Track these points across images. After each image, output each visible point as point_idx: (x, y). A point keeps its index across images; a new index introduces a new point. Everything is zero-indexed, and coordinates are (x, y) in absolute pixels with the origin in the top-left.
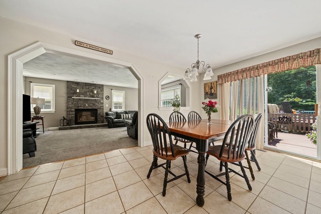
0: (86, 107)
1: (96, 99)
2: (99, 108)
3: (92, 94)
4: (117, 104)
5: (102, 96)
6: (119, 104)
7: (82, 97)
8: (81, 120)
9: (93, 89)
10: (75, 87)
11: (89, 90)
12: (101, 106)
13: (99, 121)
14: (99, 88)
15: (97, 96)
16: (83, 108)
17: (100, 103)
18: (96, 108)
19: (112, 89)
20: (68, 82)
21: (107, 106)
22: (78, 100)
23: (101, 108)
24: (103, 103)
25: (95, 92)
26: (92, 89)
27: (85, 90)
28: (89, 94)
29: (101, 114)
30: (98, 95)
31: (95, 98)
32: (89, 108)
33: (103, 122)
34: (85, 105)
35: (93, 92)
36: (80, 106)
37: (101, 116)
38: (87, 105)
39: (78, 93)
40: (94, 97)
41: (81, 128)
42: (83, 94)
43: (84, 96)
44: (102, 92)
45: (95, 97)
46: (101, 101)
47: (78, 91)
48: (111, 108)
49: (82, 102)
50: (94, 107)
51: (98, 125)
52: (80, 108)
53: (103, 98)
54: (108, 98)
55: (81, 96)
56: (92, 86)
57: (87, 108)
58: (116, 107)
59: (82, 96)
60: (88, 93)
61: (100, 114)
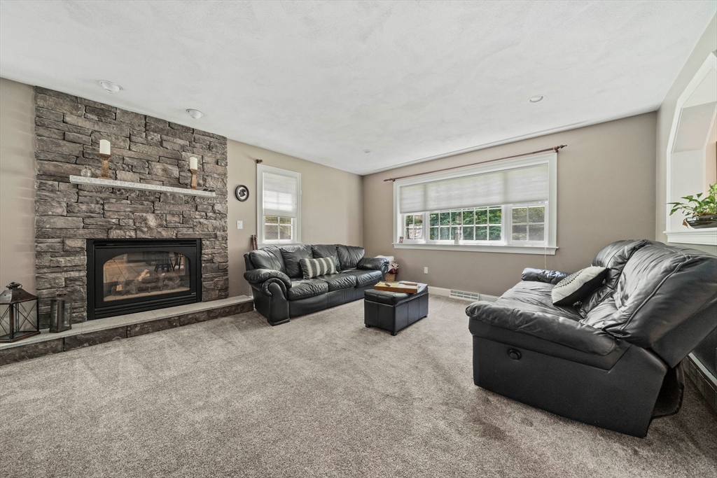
0: (149, 228)
1: (194, 197)
2: (209, 236)
3: (175, 171)
4: (276, 219)
5: (220, 185)
6: (282, 220)
7: (126, 181)
8: (120, 293)
9: (183, 148)
10: (87, 125)
11: (161, 152)
12: (215, 228)
13: (208, 290)
14: (210, 148)
15: (199, 185)
16: (133, 234)
17: (214, 213)
18: (196, 233)
19: (258, 161)
20: (39, 91)
21: (240, 225)
22: (103, 195)
23: (216, 237)
24: (223, 216)
25: (194, 163)
26: (177, 148)
27: (140, 149)
28: (164, 170)
29: (217, 259)
30: (205, 180)
31: (194, 188)
32: (166, 234)
33: (224, 293)
34: (145, 220)
35: (178, 161)
36: (119, 226)
37: (218, 269)
38: (152, 221)
39: (105, 157)
40: (185, 186)
42: (132, 168)
43: (137, 176)
44: (220, 169)
45: (194, 184)
46: (218, 207)
47: (105, 147)
48: (254, 234)
49: (125, 206)
50: (186, 233)
51: (209, 311)
52: (115, 234)
53: (223, 194)
54: (242, 193)
55: (120, 174)
56: (174, 135)
57: (155, 235)
58: (272, 233)
59: (130, 175)
60: (158, 168)
61: (211, 261)
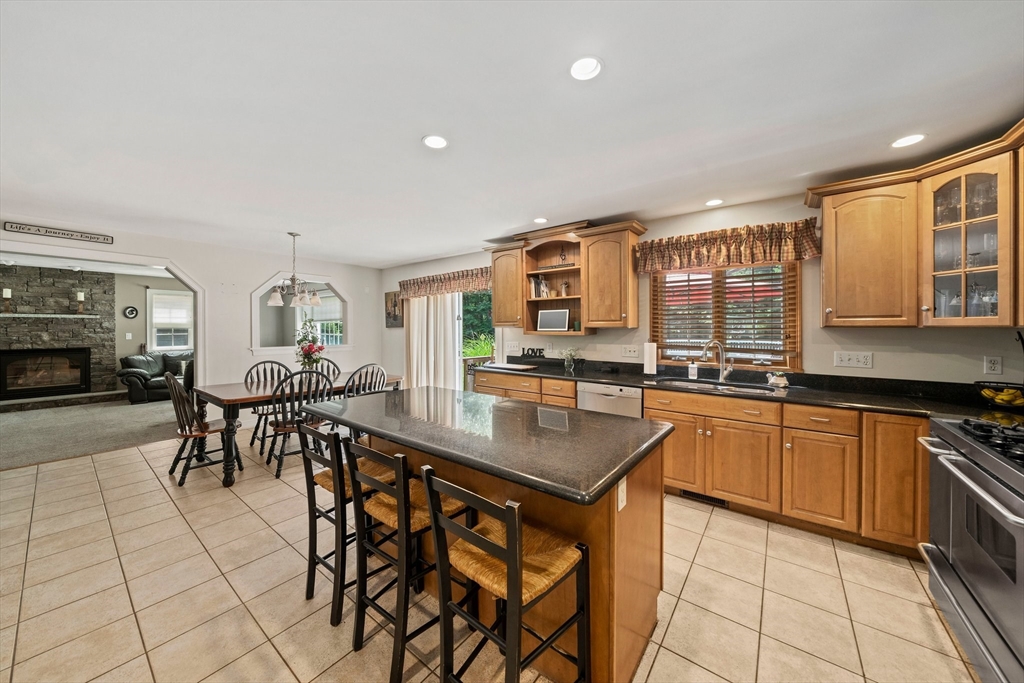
0: (44, 342)
1: (83, 319)
2: (97, 346)
3: (66, 302)
4: (169, 330)
5: (107, 308)
6: (177, 331)
7: (26, 313)
8: (21, 385)
9: (73, 285)
11: (53, 290)
12: (102, 340)
13: (95, 384)
14: (98, 282)
15: (87, 310)
16: (30, 346)
17: (102, 328)
18: (86, 344)
19: (147, 287)
21: (129, 336)
22: (7, 322)
23: (104, 346)
24: (111, 330)
25: (81, 296)
26: (67, 286)
27: (35, 289)
28: (56, 302)
29: (105, 362)
30: (93, 306)
31: (81, 313)
32: (57, 345)
33: (112, 386)
34: (40, 336)
35: (71, 297)
36: (18, 341)
37: (106, 369)
38: (46, 337)
39: (7, 299)
40: (75, 312)
41: (21, 408)
42: (28, 303)
43: (33, 309)
44: (107, 297)
45: (81, 310)
46: (106, 324)
47: (7, 293)
48: (143, 342)
49: (24, 328)
50: (75, 343)
51: (90, 398)
52: (15, 347)
53: (112, 315)
54: (131, 312)
55: (20, 309)
56: (65, 278)
57: (48, 346)
58: (162, 341)
59: (26, 308)
60: (51, 301)
61: (99, 363)
